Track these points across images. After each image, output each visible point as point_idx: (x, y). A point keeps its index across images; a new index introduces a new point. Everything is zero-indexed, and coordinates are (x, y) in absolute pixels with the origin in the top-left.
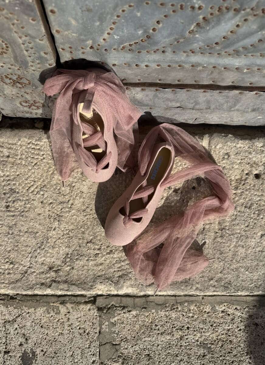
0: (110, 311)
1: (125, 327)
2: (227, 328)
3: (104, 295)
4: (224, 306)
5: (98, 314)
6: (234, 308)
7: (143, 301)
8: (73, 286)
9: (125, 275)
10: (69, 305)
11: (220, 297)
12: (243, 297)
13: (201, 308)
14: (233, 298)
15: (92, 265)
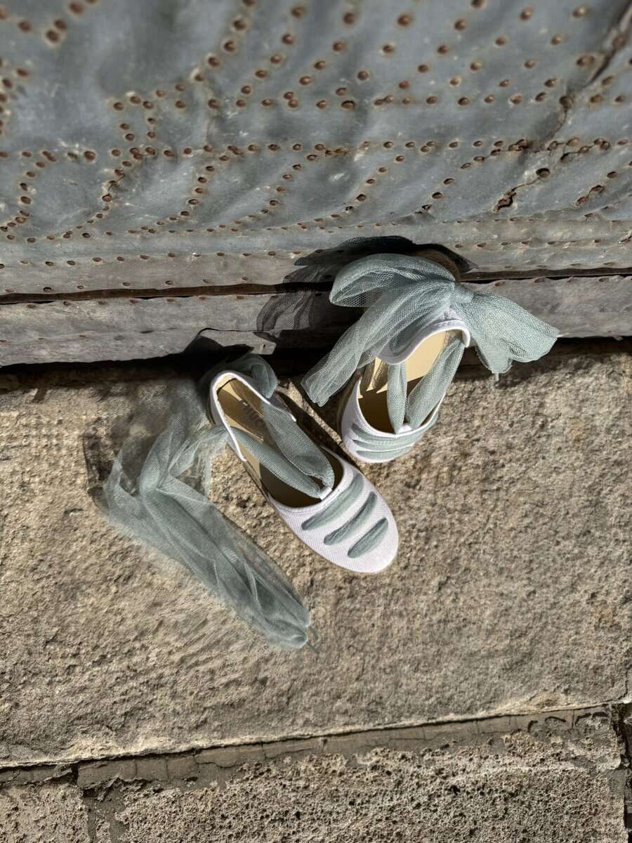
0: (111, 795)
1: (150, 829)
2: (387, 804)
3: (96, 760)
4: (376, 754)
5: (84, 807)
6: (400, 757)
7: (189, 763)
8: (21, 748)
9: (140, 709)
10: (15, 792)
11: (363, 734)
12: (416, 729)
13: (324, 765)
14: (394, 733)
15: (61, 694)
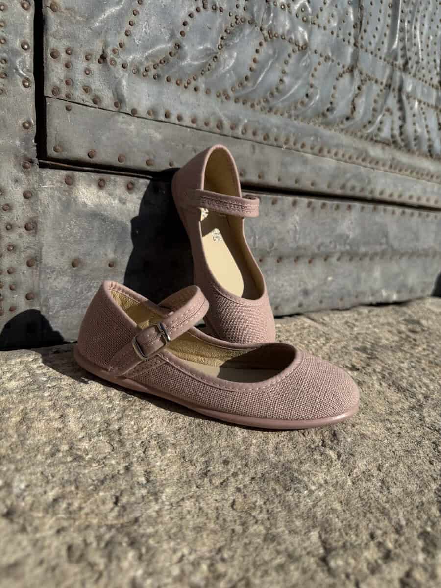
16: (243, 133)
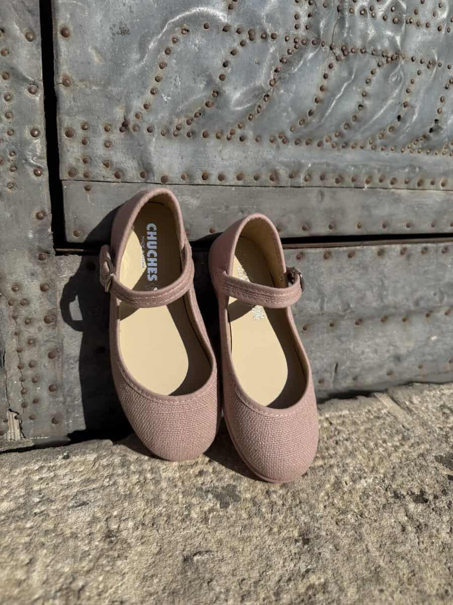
16: (306, 180)
